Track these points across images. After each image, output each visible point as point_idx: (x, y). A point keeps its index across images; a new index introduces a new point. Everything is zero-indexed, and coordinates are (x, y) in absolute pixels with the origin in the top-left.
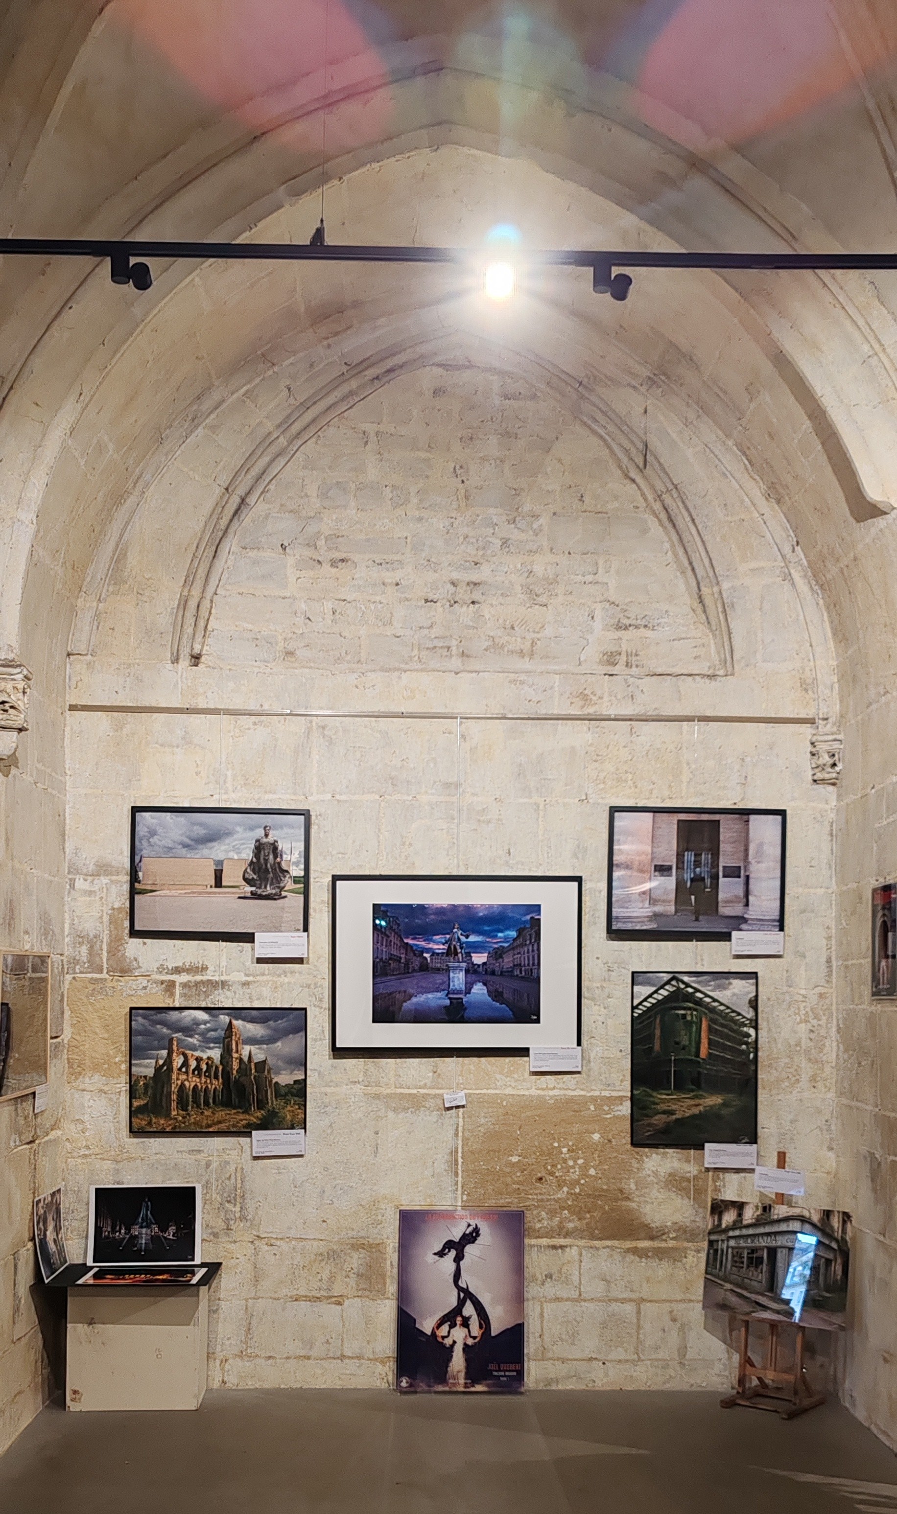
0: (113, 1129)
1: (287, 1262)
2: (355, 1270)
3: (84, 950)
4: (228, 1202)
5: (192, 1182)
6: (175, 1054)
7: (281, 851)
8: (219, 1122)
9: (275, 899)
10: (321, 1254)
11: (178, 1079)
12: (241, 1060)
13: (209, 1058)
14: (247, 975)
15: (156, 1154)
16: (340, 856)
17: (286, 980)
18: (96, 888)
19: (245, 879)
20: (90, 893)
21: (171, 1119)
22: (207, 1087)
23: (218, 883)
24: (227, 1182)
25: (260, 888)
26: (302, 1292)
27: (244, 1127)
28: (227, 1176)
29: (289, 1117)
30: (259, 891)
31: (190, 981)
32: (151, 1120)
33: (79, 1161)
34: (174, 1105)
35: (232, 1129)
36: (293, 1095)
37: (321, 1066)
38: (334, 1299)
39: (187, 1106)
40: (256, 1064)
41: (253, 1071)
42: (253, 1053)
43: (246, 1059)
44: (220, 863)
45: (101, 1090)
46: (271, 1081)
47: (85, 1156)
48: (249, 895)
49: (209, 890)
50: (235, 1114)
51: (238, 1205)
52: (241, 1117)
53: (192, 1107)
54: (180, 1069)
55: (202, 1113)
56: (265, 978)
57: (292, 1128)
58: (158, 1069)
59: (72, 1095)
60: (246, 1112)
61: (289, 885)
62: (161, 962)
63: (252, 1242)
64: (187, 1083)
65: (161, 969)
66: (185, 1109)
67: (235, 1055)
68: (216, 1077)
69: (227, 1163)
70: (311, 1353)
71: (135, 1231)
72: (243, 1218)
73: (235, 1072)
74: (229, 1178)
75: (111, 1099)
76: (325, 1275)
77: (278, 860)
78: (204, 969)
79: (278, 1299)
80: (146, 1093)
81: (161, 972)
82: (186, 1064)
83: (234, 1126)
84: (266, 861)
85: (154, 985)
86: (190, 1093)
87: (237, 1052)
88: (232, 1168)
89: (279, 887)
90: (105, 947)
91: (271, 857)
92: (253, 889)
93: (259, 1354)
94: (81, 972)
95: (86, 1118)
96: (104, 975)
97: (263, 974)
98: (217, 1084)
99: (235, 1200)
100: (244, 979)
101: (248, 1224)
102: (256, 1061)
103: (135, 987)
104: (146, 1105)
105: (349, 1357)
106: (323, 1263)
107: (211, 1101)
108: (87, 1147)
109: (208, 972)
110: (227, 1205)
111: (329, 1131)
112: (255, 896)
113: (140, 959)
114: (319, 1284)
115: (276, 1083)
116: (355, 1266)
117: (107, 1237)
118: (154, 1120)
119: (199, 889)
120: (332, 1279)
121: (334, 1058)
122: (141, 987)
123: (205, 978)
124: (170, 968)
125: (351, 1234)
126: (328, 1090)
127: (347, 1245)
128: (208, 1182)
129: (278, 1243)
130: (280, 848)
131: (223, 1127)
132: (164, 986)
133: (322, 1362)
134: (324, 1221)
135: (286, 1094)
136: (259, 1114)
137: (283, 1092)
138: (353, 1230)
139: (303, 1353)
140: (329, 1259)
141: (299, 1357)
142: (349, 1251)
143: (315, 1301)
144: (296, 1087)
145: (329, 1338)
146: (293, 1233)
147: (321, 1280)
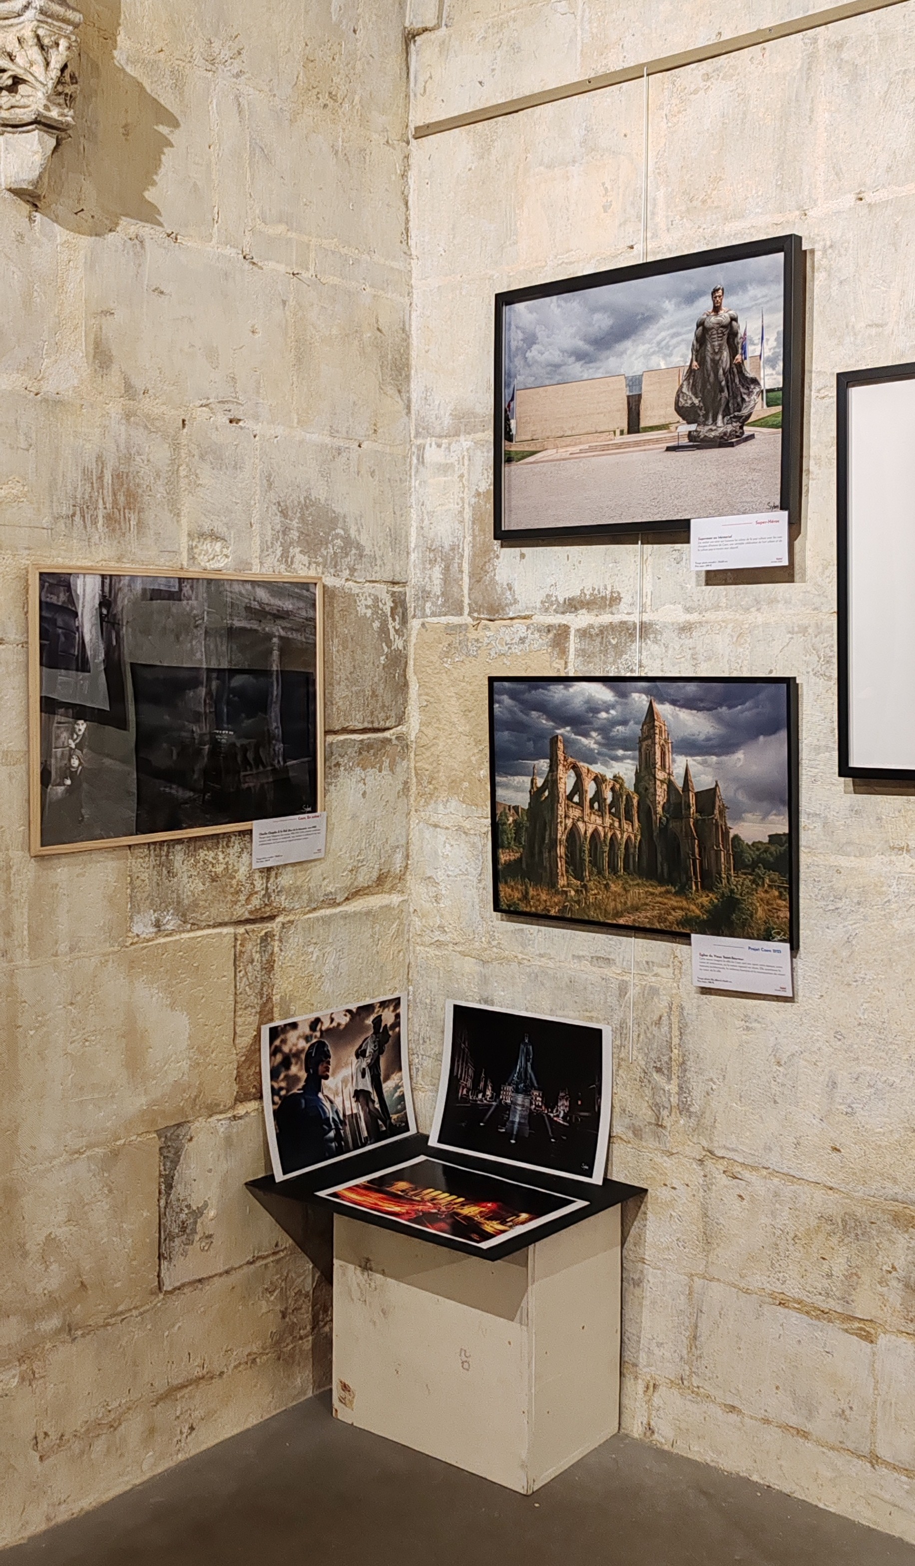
0: (477, 900)
1: (764, 1220)
2: (901, 1273)
3: (437, 573)
4: (659, 1070)
5: (598, 1021)
6: (561, 767)
7: (744, 338)
8: (636, 909)
9: (732, 445)
10: (830, 1220)
11: (566, 816)
12: (670, 784)
13: (616, 778)
14: (688, 610)
15: (541, 956)
17: (760, 619)
18: (453, 460)
19: (679, 410)
20: (445, 469)
21: (557, 892)
22: (614, 834)
23: (634, 426)
24: (654, 1029)
25: (705, 425)
26: (793, 1290)
27: (679, 923)
28: (656, 1018)
29: (760, 913)
30: (704, 431)
31: (591, 626)
32: (527, 893)
33: (432, 951)
34: (561, 865)
35: (657, 926)
36: (769, 867)
37: (827, 807)
38: (857, 1325)
39: (583, 870)
40: (697, 794)
41: (693, 809)
42: (692, 771)
43: (679, 784)
44: (635, 382)
45: (460, 828)
46: (726, 833)
47: (439, 944)
48: (685, 441)
49: (619, 439)
50: (661, 895)
51: (675, 1081)
52: (674, 902)
53: (591, 873)
54: (570, 798)
55: (607, 886)
56: (719, 615)
57: (768, 937)
58: (536, 794)
59: (421, 831)
60: (682, 891)
61: (758, 407)
62: (547, 591)
63: (701, 1161)
64: (581, 825)
65: (548, 604)
66: (580, 878)
67: (660, 775)
68: (629, 818)
69: (654, 991)
70: (809, 1427)
71: (508, 1095)
72: (684, 1109)
73: (659, 809)
74: (658, 1022)
75: (474, 845)
76: (839, 1266)
77: (739, 357)
78: (614, 600)
79: (747, 1292)
80: (517, 839)
81: (547, 610)
82: (578, 787)
83: (661, 919)
84: (716, 363)
85: (537, 635)
86: (587, 847)
87: (663, 767)
88: (661, 1004)
89: (738, 418)
90: (466, 567)
91: (726, 354)
92: (693, 427)
93: (713, 1392)
94: (433, 614)
95: (440, 876)
96: (466, 619)
97: (717, 607)
98: (629, 831)
99: (670, 1069)
100: (684, 618)
101: (693, 1122)
102: (696, 790)
103: (508, 639)
104: (519, 861)
105: (887, 1464)
106: (834, 1240)
107: (621, 864)
108: (441, 928)
109: (623, 606)
110: (656, 1076)
111: (845, 954)
112: (697, 442)
113: (516, 587)
114: (826, 1282)
115: (736, 837)
116: (900, 1263)
117: (465, 1099)
118: (532, 892)
119: (602, 440)
120: (852, 1277)
121: (855, 793)
122: (517, 640)
123: (616, 618)
124: (561, 600)
125: (892, 1190)
126: (843, 862)
127: (883, 1211)
128: (623, 1025)
129: (746, 1174)
130: (741, 332)
131: (642, 918)
132: (551, 635)
133: (831, 1453)
134: (835, 1149)
135: (754, 865)
136: (704, 900)
137: (748, 857)
138: (895, 1181)
139: (793, 1420)
140: (846, 1233)
141: (786, 1428)
142: (888, 1228)
143: (817, 1317)
144: (772, 849)
145: (846, 1407)
146: (773, 1160)
147: (829, 1276)
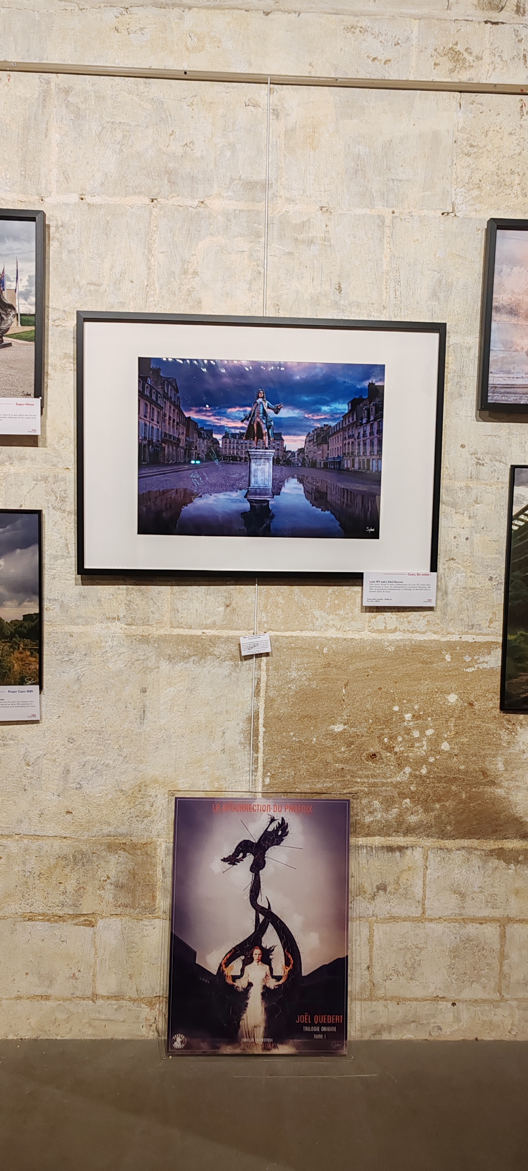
1: (17, 868)
2: (113, 880)
7: (2, 275)
10: (65, 858)
16: (92, 288)
17: (12, 470)
26: (39, 908)
29: (15, 668)
36: (22, 636)
37: (63, 594)
38: (82, 919)
57: (22, 682)
61: (14, 325)
70: (50, 992)
76: (71, 885)
105: (103, 997)
106: (68, 870)
111: (75, 687)
114: (61, 898)
116: (112, 873)
120: (80, 890)
121: (83, 585)
125: (106, 830)
126: (74, 629)
127: (101, 844)
133: (66, 1003)
134: (69, 812)
135: (12, 636)
137: (8, 631)
138: (109, 824)
139: (39, 991)
140: (76, 864)
141: (34, 997)
142: (104, 853)
143: (55, 921)
144: (26, 624)
145: (76, 971)
146: (24, 828)
147: (64, 893)
